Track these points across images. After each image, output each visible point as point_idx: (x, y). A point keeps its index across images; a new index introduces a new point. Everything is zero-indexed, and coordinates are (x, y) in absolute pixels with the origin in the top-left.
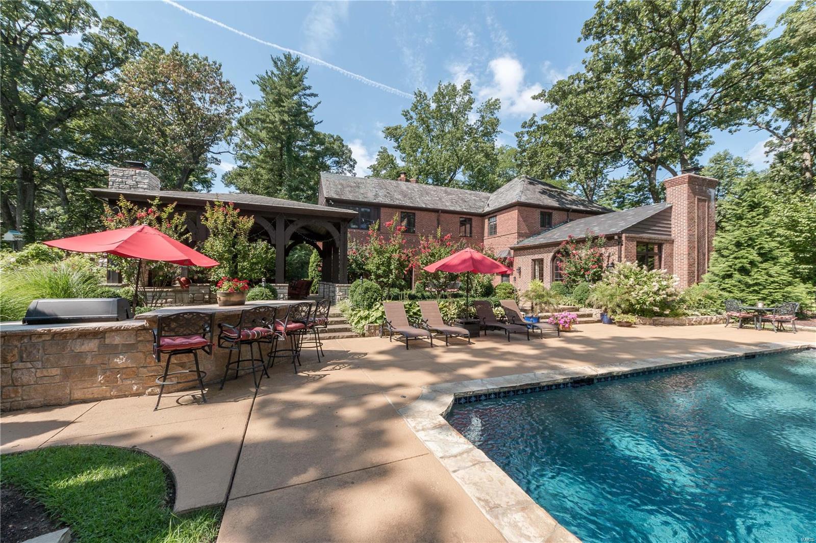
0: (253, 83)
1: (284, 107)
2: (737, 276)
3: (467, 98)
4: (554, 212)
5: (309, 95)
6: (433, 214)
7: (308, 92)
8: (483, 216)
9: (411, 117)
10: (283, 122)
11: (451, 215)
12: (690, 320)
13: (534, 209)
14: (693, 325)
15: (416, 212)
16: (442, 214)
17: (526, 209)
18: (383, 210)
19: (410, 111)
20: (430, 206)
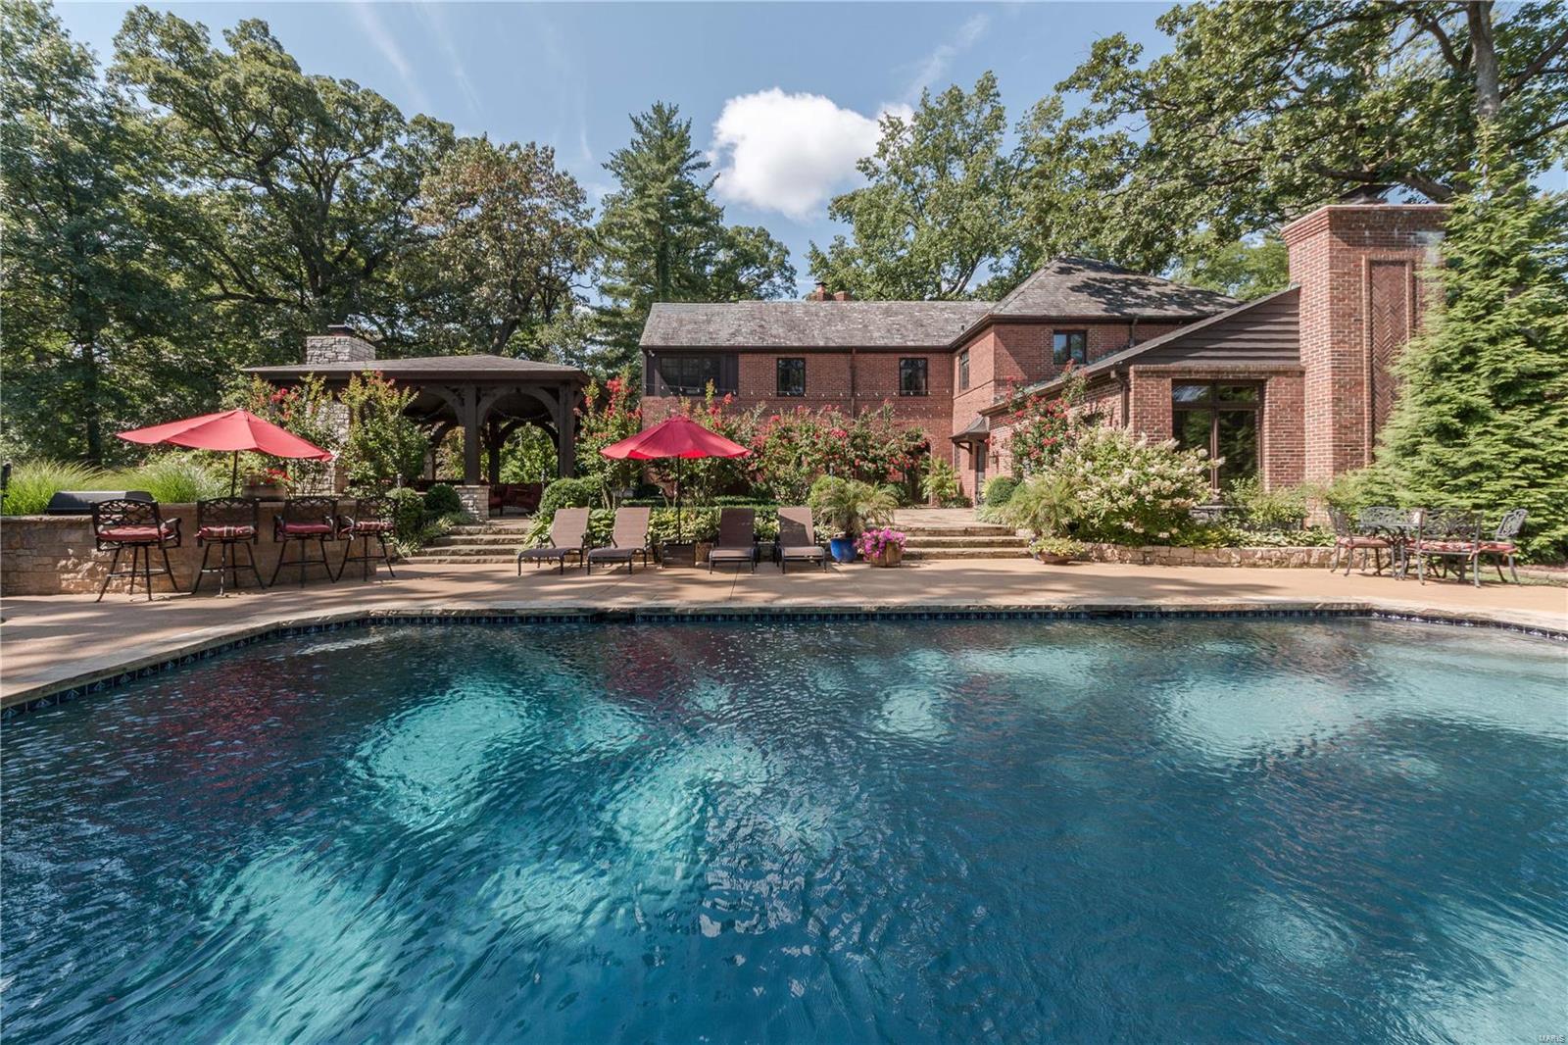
0: (605, 166)
1: (650, 196)
2: (1430, 447)
3: (987, 110)
4: (1091, 330)
5: (694, 168)
6: (842, 356)
7: (692, 162)
8: (950, 351)
9: (877, 170)
10: (649, 222)
11: (880, 356)
12: (1244, 556)
13: (1038, 328)
14: (1255, 565)
15: (807, 356)
16: (861, 356)
17: (1016, 328)
18: (743, 359)
19: (872, 159)
20: (836, 341)
